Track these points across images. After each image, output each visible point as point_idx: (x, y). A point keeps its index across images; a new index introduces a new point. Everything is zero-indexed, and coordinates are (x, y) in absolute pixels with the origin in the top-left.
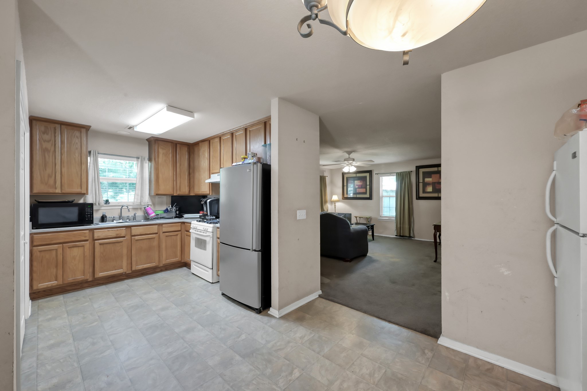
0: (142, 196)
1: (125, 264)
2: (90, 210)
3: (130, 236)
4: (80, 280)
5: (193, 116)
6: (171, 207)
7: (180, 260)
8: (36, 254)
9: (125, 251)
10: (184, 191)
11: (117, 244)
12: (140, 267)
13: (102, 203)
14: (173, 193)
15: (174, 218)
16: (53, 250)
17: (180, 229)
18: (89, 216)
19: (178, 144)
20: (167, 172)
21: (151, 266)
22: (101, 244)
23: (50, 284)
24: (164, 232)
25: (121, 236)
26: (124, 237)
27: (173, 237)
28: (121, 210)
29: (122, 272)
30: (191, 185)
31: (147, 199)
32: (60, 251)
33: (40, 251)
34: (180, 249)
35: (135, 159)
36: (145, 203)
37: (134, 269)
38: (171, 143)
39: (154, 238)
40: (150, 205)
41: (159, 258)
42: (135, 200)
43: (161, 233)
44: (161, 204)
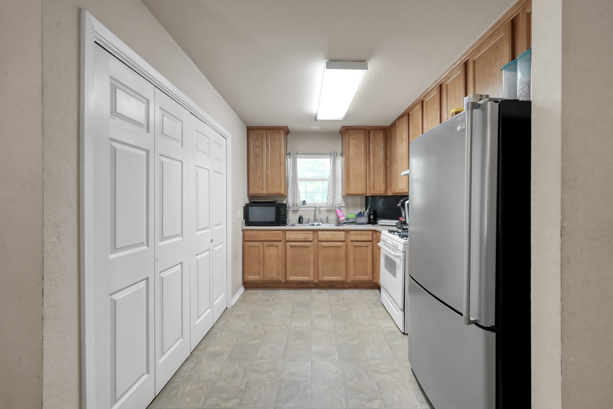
0: (334, 197)
1: (312, 271)
2: (284, 211)
3: (317, 242)
4: (276, 279)
5: (366, 68)
6: (364, 210)
7: (371, 279)
8: (247, 248)
9: (312, 257)
10: (379, 189)
11: (305, 249)
12: (326, 278)
13: (300, 204)
14: (365, 193)
15: (366, 224)
16: (257, 246)
17: (371, 239)
18: (283, 216)
19: (372, 130)
20: (359, 166)
21: (338, 280)
22: (291, 246)
23: (255, 278)
24: (352, 241)
25: (309, 240)
26: (311, 241)
27: (363, 248)
28: (315, 211)
29: (309, 280)
30: (387, 182)
31: (339, 200)
32: (261, 248)
33: (249, 246)
34: (372, 266)
35: (329, 156)
36: (338, 204)
37: (320, 279)
38: (362, 131)
39: (341, 247)
40: (343, 207)
41: (347, 271)
42: (328, 202)
43: (349, 241)
44: (355, 206)
